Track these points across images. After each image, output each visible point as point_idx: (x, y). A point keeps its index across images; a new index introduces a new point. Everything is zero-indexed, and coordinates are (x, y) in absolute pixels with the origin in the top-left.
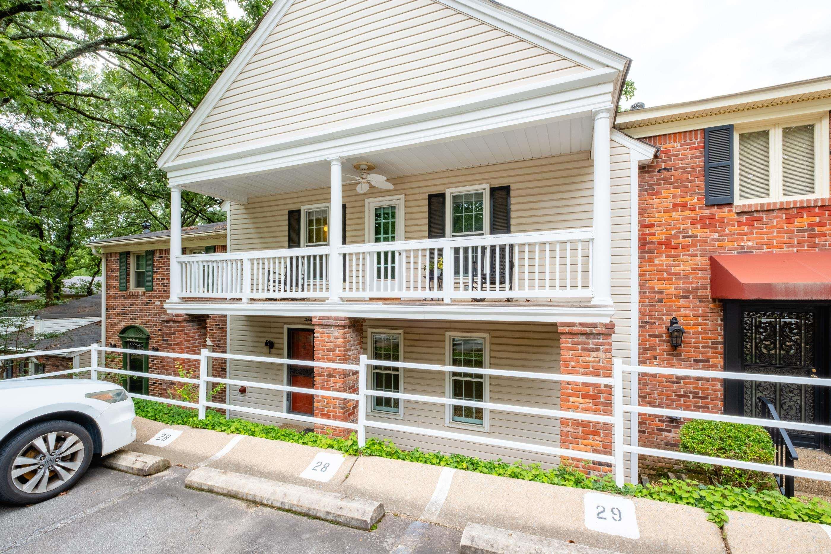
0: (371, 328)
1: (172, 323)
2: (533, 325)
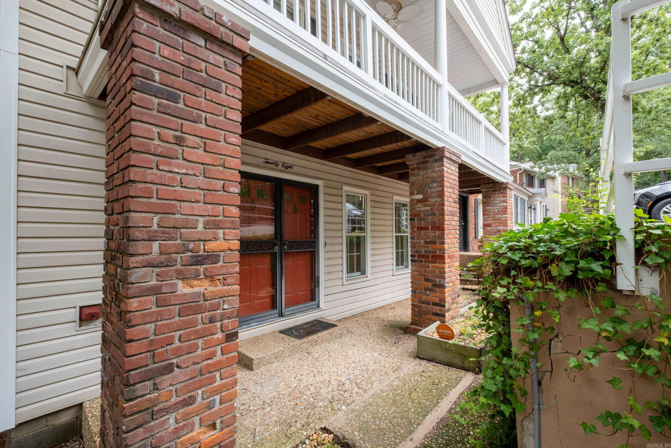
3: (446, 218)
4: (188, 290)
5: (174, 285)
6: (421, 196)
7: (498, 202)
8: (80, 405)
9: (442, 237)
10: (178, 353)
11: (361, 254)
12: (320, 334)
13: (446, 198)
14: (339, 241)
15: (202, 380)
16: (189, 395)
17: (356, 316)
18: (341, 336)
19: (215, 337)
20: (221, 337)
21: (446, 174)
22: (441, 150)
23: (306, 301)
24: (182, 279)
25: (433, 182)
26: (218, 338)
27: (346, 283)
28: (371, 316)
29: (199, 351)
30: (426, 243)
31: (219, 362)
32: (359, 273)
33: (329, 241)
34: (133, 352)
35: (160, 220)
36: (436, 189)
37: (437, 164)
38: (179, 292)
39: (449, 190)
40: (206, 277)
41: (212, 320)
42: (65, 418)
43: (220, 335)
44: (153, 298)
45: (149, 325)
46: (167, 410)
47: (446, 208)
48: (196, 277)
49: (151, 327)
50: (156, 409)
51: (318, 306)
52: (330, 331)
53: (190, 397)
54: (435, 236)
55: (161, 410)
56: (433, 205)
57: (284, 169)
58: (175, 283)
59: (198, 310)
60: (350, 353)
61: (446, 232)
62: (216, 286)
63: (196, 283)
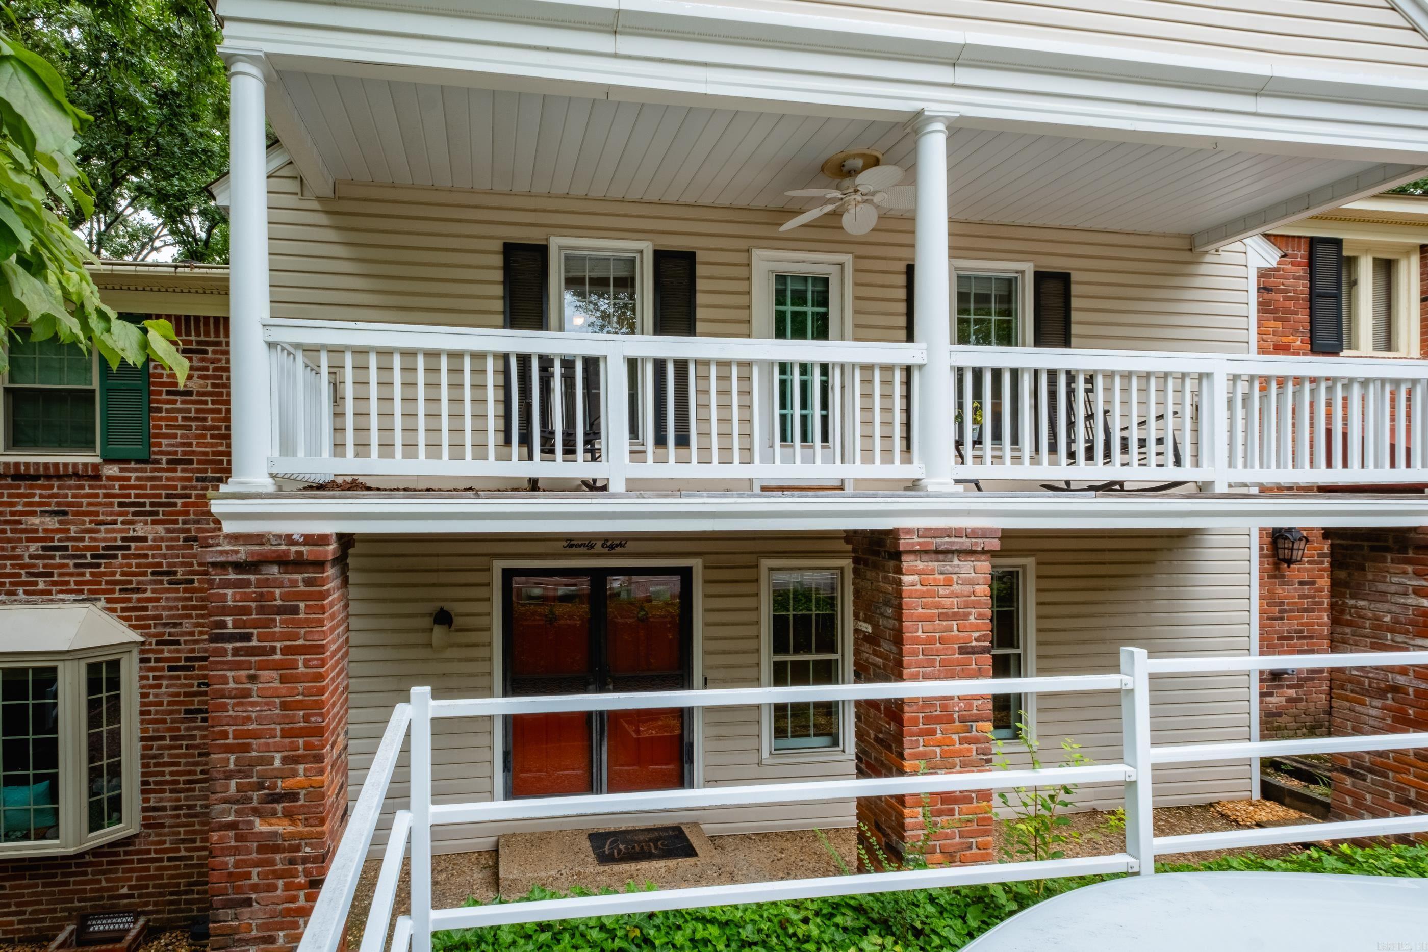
0: (769, 558)
1: (275, 569)
2: (1110, 537)
4: (265, 828)
5: (251, 823)
7: (1393, 589)
9: (900, 739)
10: (255, 888)
15: (282, 922)
16: (269, 933)
19: (297, 880)
20: (303, 881)
22: (894, 536)
24: (260, 817)
25: (889, 605)
26: (299, 882)
29: (279, 892)
33: (715, 674)
34: (215, 880)
35: (237, 759)
36: (891, 622)
37: (888, 565)
38: (256, 830)
40: (285, 816)
41: (292, 862)
43: (302, 880)
44: (231, 833)
45: (228, 858)
49: (231, 860)
50: (237, 937)
53: (270, 936)
55: (239, 940)
56: (887, 658)
57: (606, 550)
58: (250, 821)
59: (277, 849)
62: (296, 825)
63: (274, 821)
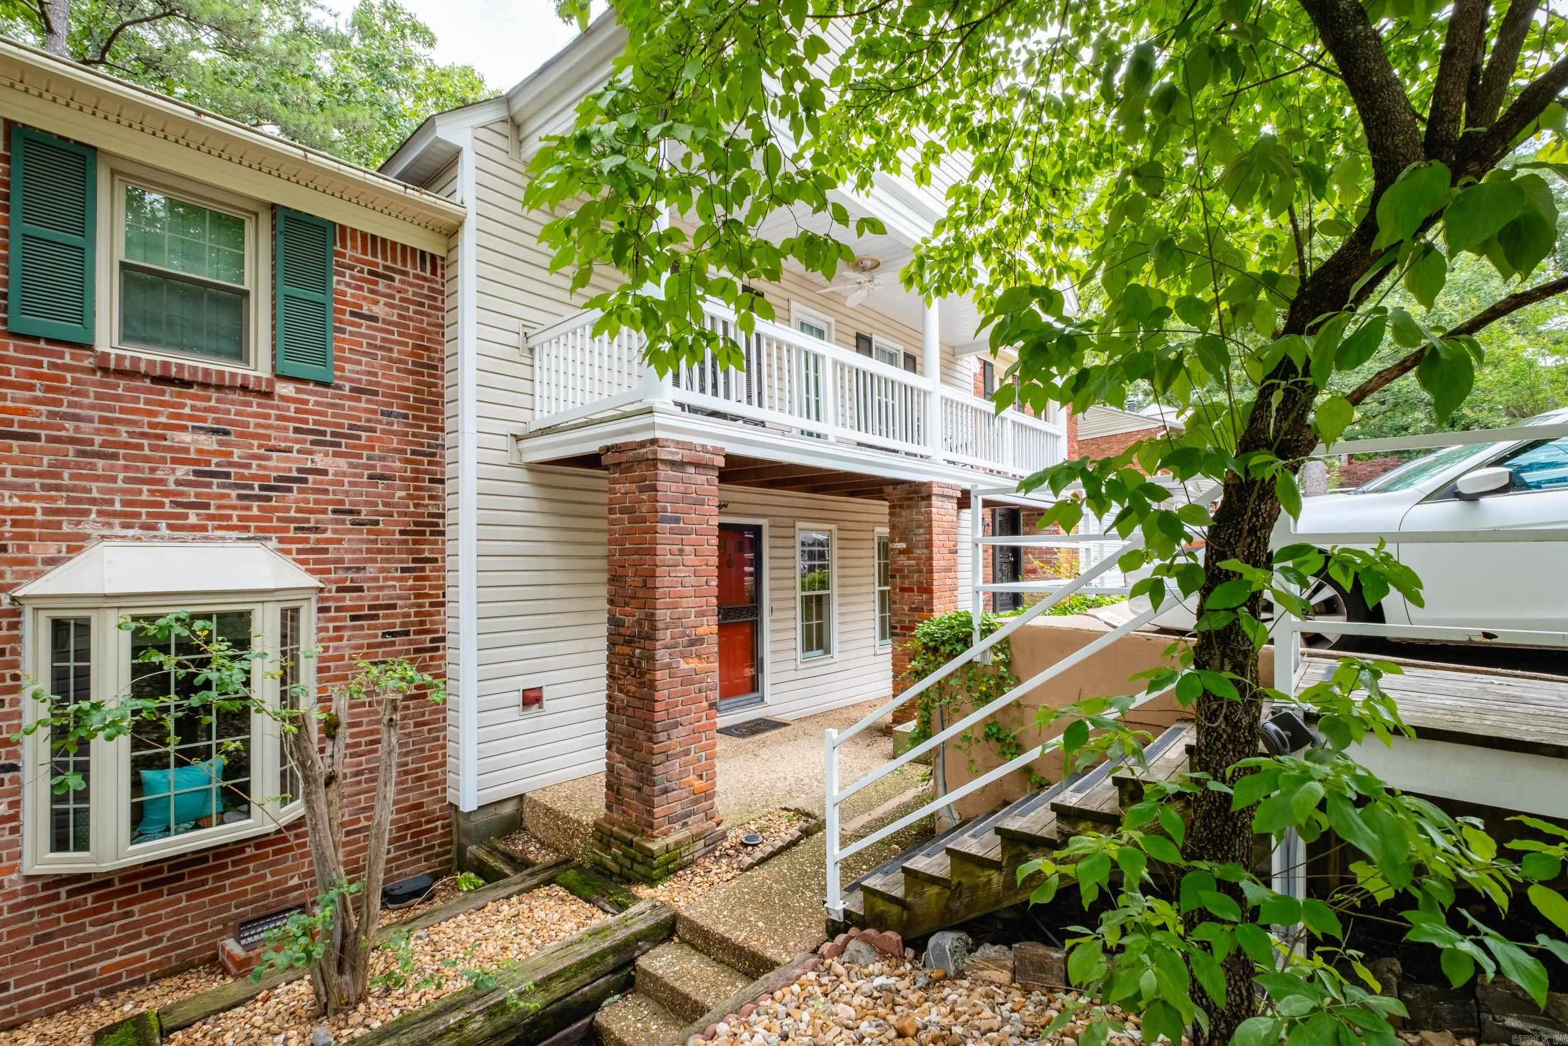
0: (800, 521)
3: (936, 576)
4: (686, 667)
5: (679, 662)
6: (903, 545)
8: (521, 797)
9: (930, 602)
10: (681, 714)
11: (824, 621)
12: (768, 734)
13: (935, 550)
14: (791, 604)
15: (694, 738)
16: (686, 748)
17: (815, 716)
18: (796, 737)
19: (702, 704)
20: (705, 705)
21: (935, 516)
22: (929, 485)
23: (744, 692)
24: (683, 658)
25: (919, 527)
27: (801, 667)
28: (838, 716)
29: (694, 715)
30: (911, 609)
31: (705, 725)
32: (820, 652)
33: (776, 605)
35: (671, 614)
36: (923, 538)
37: (924, 503)
38: (681, 668)
39: (941, 537)
40: (696, 656)
41: (700, 690)
42: (509, 809)
44: (668, 672)
46: (676, 756)
47: (935, 563)
48: (690, 657)
49: (667, 692)
51: (762, 700)
52: (782, 730)
53: (688, 750)
54: (922, 601)
55: (671, 755)
56: (920, 559)
59: (692, 682)
60: (808, 754)
61: (935, 595)
62: (705, 663)
63: (690, 661)
